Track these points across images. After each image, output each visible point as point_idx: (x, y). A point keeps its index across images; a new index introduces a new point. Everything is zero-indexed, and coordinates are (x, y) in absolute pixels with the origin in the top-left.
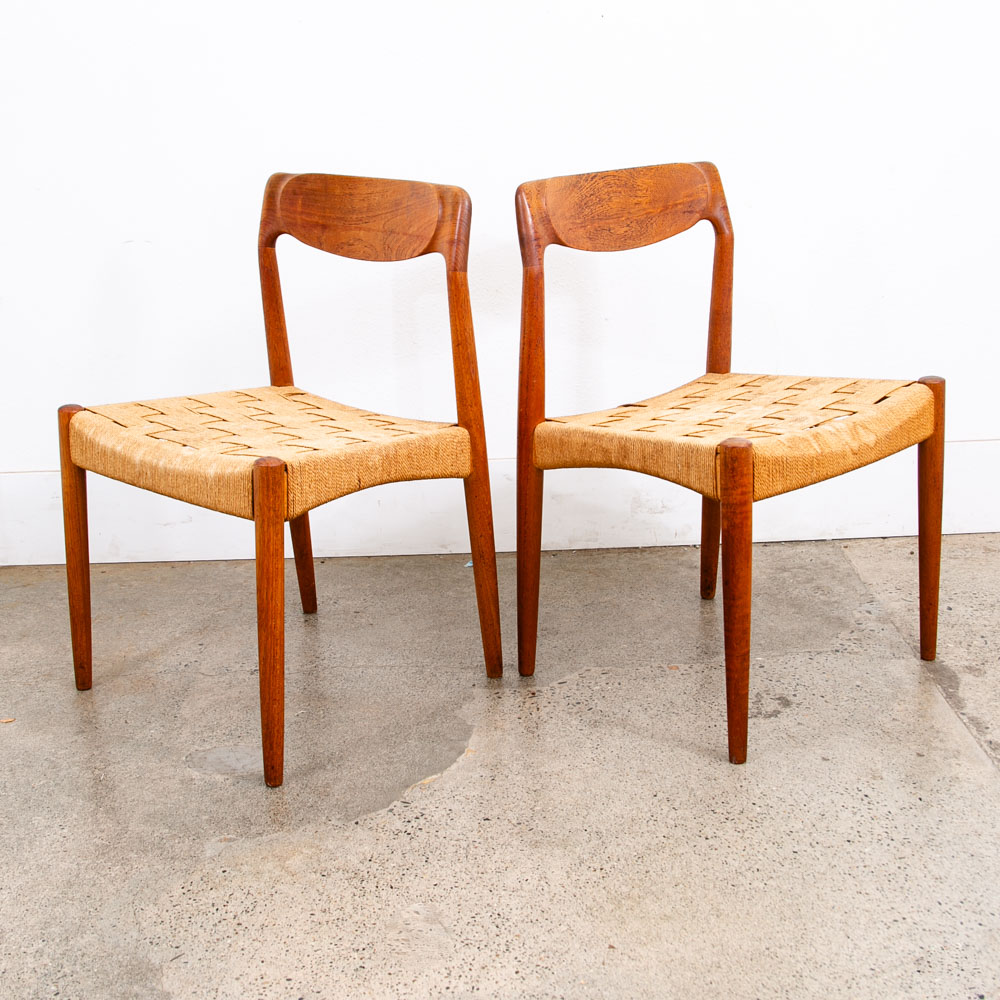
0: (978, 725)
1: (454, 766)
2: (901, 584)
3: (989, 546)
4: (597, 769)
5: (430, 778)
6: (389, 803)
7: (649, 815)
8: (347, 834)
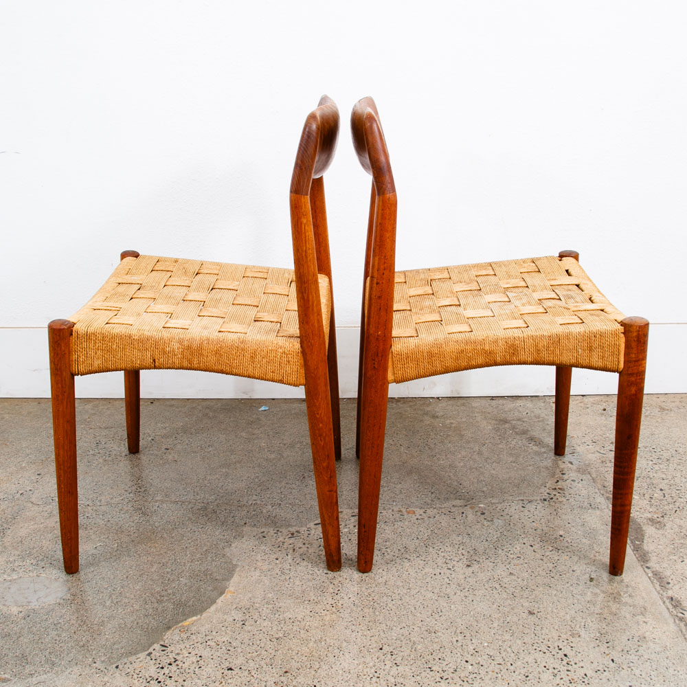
0: (661, 580)
1: (213, 608)
2: (596, 438)
3: (663, 405)
4: (334, 616)
5: (190, 620)
6: (150, 646)
7: (373, 671)
8: (106, 679)
